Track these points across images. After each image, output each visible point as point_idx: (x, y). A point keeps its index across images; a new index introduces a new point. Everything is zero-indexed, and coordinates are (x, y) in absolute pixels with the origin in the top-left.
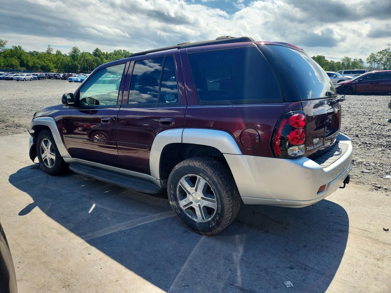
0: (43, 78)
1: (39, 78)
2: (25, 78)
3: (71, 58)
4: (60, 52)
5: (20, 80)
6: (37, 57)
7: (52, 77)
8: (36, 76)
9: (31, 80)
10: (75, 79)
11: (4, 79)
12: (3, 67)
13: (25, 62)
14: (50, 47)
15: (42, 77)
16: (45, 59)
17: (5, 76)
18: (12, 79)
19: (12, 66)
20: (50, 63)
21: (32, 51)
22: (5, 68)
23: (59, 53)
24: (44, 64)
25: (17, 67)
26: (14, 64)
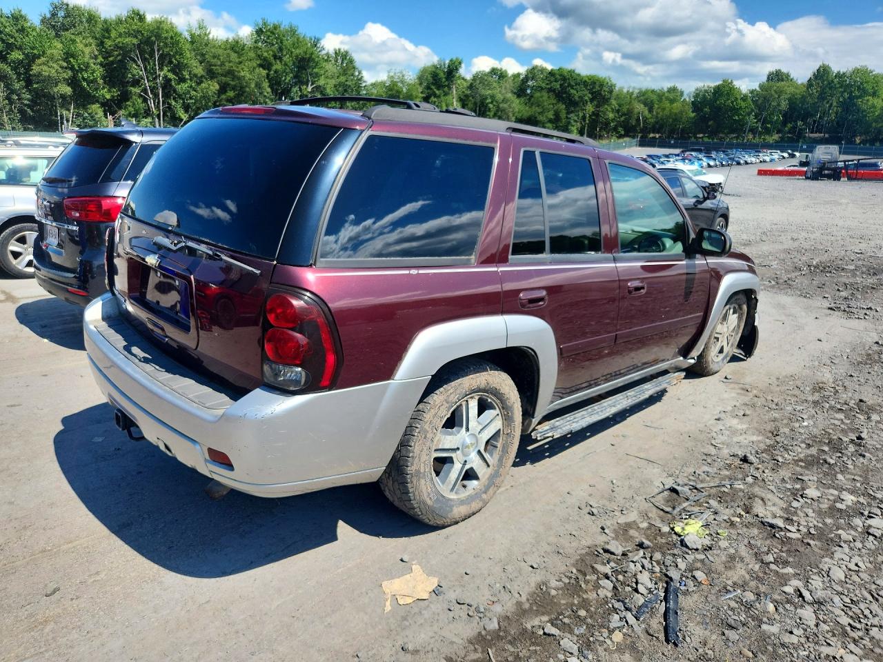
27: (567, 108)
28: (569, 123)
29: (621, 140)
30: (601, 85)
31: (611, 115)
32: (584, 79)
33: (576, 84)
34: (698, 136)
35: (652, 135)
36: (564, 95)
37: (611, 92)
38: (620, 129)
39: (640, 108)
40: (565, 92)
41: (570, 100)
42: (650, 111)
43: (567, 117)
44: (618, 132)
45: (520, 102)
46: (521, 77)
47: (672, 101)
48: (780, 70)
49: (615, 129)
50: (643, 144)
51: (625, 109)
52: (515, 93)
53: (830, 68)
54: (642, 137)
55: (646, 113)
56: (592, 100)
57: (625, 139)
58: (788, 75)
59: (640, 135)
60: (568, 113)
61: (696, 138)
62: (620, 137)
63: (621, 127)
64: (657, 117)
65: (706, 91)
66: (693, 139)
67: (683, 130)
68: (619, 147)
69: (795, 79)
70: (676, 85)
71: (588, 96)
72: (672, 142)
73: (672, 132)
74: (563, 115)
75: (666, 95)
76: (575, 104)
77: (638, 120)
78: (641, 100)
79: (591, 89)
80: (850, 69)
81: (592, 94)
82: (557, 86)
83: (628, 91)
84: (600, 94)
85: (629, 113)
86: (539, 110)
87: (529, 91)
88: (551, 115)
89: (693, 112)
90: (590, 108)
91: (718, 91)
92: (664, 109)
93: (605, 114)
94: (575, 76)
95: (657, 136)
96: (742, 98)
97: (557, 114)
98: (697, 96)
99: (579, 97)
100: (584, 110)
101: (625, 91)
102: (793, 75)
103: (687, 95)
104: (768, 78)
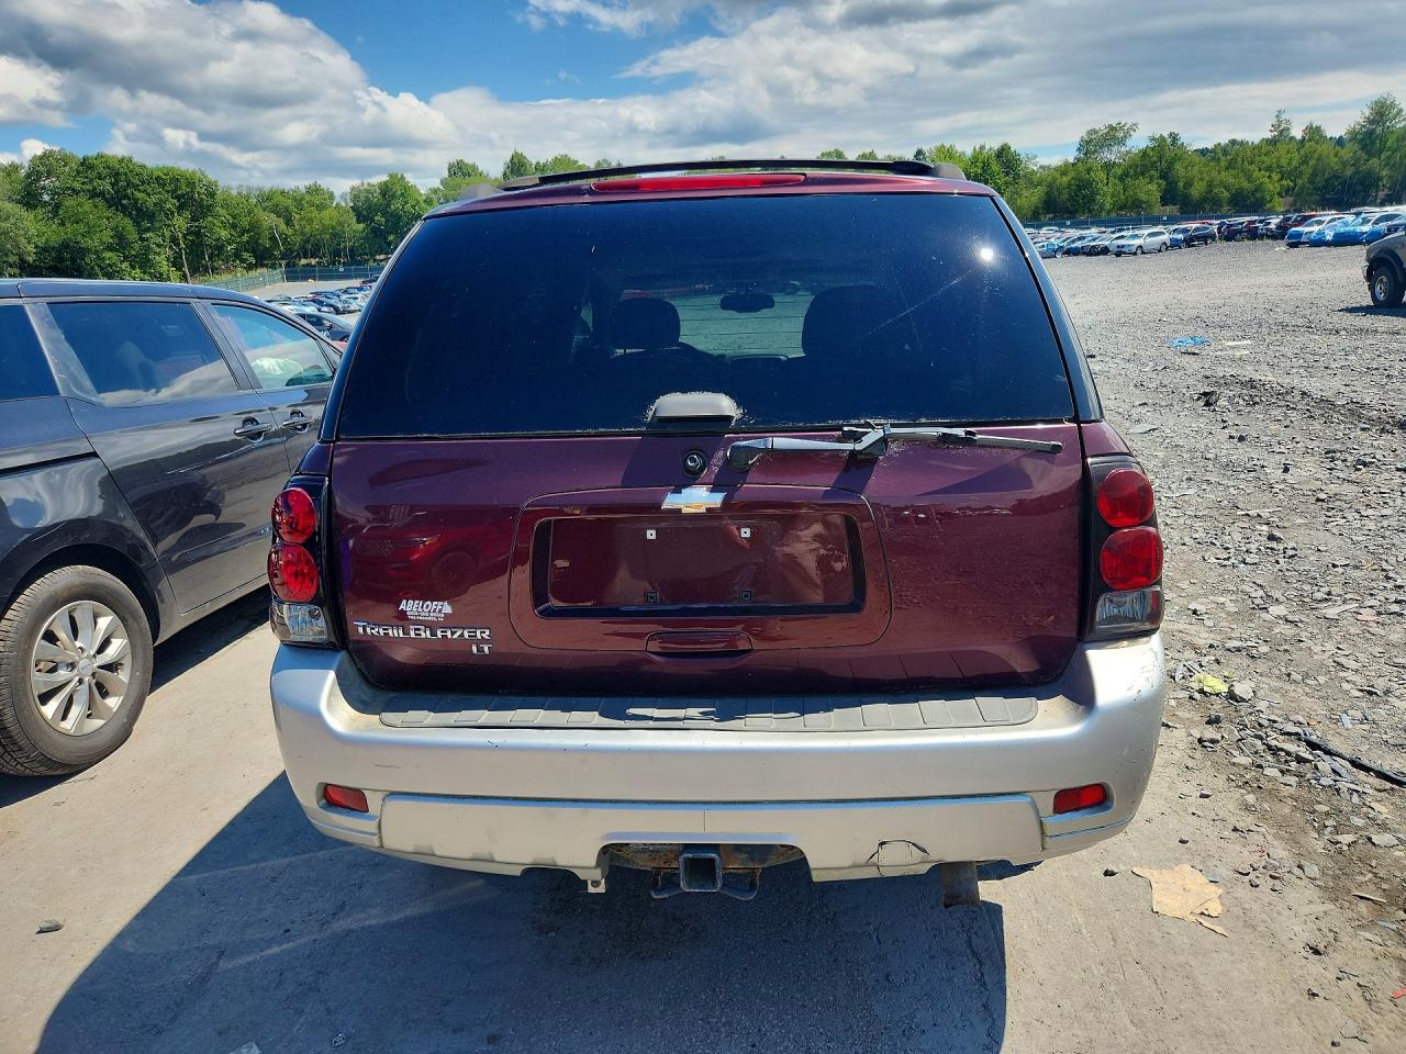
0: (1205, 238)
1: (1189, 242)
2: (1141, 247)
3: (1357, 147)
4: (1318, 128)
5: (1124, 253)
6: (1223, 164)
7: (1240, 232)
8: (1181, 236)
9: (1160, 251)
10: (1313, 236)
11: (1084, 253)
12: (1109, 212)
13: (1181, 184)
14: (1283, 117)
15: (1198, 238)
16: (1252, 167)
17: (1090, 241)
18: (1105, 251)
19: (1137, 205)
20: (1269, 177)
21: (1224, 141)
22: (1113, 215)
23: (1314, 133)
24: (1245, 184)
25: (1151, 206)
26: (1144, 197)
27: (137, 224)
28: (148, 249)
29: (253, 273)
30: (191, 184)
31: (224, 234)
32: (156, 174)
33: (143, 183)
34: (378, 257)
35: (303, 262)
36: (124, 202)
37: (212, 195)
38: (246, 255)
39: (269, 220)
40: (126, 197)
41: (139, 210)
42: (289, 222)
43: (142, 239)
44: (243, 261)
45: (36, 217)
46: (23, 172)
47: (321, 208)
48: (461, 161)
49: (237, 255)
50: (294, 275)
51: (245, 222)
52: (18, 202)
53: (525, 158)
54: (287, 265)
55: (283, 227)
56: (181, 208)
57: (259, 271)
58: (474, 168)
59: (284, 262)
60: (141, 231)
61: (375, 260)
62: (250, 267)
63: (246, 250)
64: (303, 233)
65: (368, 191)
66: (371, 263)
67: (352, 250)
68: (253, 285)
69: (485, 173)
70: (319, 183)
71: (171, 204)
72: (341, 270)
73: (337, 253)
74: (132, 235)
75: (308, 198)
76: (151, 217)
77: (273, 238)
78: (267, 207)
79: (174, 191)
80: (550, 159)
81: (178, 198)
82: (105, 185)
83: (239, 194)
84: (192, 198)
85: (254, 227)
86: (82, 228)
87: (46, 198)
88: (107, 236)
89: (359, 222)
90: (181, 223)
91: (385, 190)
92: (310, 221)
93: (211, 231)
94: (137, 170)
95: (313, 262)
96: (425, 201)
97: (120, 236)
98: (355, 198)
99: (155, 205)
100: (169, 226)
101: (234, 193)
102: (482, 167)
103: (342, 197)
104: (449, 172)
